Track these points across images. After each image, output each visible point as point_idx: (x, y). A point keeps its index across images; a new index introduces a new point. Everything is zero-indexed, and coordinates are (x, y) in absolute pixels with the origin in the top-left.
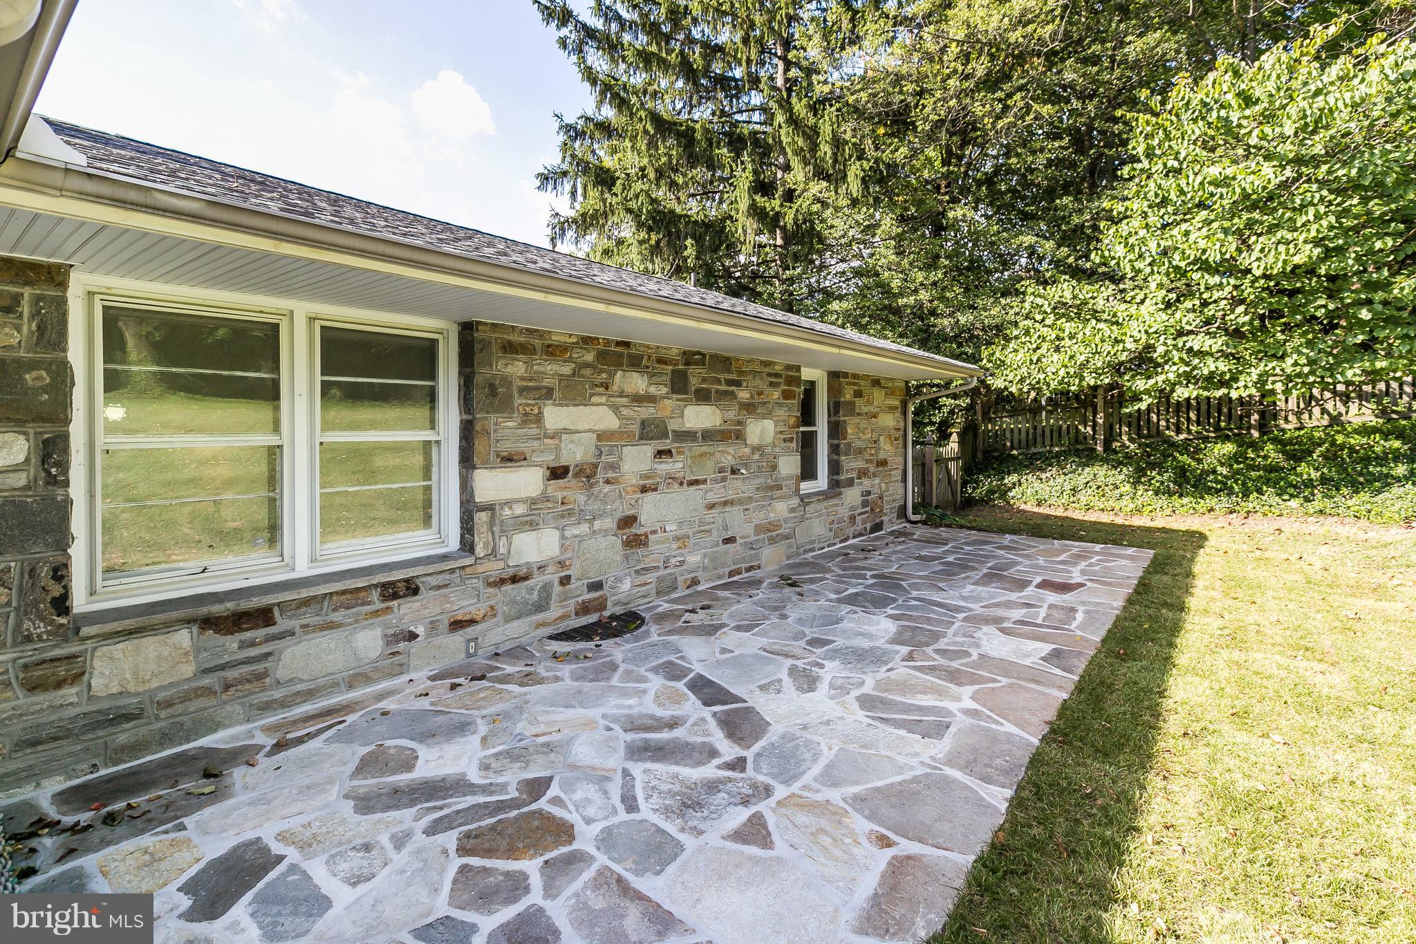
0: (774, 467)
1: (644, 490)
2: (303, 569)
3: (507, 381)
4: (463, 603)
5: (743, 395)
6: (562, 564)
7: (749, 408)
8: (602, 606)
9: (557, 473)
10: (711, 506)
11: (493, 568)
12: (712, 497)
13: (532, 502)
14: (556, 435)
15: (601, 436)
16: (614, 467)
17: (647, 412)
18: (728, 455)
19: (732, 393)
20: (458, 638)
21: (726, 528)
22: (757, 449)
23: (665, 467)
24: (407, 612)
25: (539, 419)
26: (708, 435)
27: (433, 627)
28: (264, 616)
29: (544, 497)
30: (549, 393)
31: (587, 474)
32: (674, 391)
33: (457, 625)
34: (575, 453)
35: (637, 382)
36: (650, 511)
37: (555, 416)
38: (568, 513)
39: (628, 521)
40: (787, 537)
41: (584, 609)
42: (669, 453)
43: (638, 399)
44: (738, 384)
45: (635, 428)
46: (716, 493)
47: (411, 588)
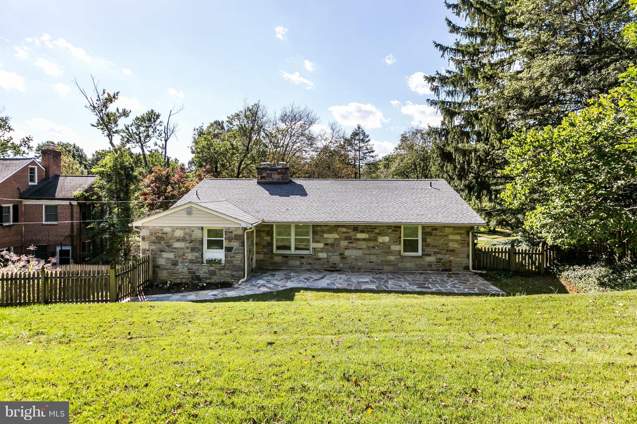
0: (389, 248)
1: (346, 249)
2: (293, 253)
3: (317, 231)
4: (310, 261)
5: (377, 231)
6: (327, 259)
7: (380, 234)
8: (336, 267)
9: (326, 244)
10: (365, 254)
11: (315, 257)
12: (365, 252)
13: (321, 248)
14: (326, 238)
15: (335, 239)
16: (339, 244)
17: (347, 235)
18: (372, 244)
19: (373, 231)
20: (309, 266)
21: (370, 259)
22: (381, 243)
23: (350, 245)
24: (303, 260)
25: (323, 236)
26: (364, 240)
27: (306, 263)
28: (287, 257)
29: (324, 248)
30: (324, 232)
31: (332, 245)
32: (354, 231)
33: (309, 264)
34: (329, 242)
35: (344, 230)
36: (347, 253)
37: (326, 236)
38: (327, 251)
39: (342, 254)
40: (394, 265)
41: (332, 267)
42: (352, 243)
43: (344, 232)
44: (375, 229)
45: (344, 238)
46: (368, 252)
47: (303, 257)
